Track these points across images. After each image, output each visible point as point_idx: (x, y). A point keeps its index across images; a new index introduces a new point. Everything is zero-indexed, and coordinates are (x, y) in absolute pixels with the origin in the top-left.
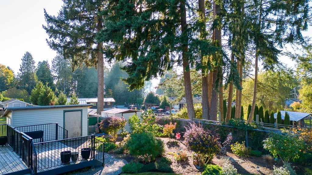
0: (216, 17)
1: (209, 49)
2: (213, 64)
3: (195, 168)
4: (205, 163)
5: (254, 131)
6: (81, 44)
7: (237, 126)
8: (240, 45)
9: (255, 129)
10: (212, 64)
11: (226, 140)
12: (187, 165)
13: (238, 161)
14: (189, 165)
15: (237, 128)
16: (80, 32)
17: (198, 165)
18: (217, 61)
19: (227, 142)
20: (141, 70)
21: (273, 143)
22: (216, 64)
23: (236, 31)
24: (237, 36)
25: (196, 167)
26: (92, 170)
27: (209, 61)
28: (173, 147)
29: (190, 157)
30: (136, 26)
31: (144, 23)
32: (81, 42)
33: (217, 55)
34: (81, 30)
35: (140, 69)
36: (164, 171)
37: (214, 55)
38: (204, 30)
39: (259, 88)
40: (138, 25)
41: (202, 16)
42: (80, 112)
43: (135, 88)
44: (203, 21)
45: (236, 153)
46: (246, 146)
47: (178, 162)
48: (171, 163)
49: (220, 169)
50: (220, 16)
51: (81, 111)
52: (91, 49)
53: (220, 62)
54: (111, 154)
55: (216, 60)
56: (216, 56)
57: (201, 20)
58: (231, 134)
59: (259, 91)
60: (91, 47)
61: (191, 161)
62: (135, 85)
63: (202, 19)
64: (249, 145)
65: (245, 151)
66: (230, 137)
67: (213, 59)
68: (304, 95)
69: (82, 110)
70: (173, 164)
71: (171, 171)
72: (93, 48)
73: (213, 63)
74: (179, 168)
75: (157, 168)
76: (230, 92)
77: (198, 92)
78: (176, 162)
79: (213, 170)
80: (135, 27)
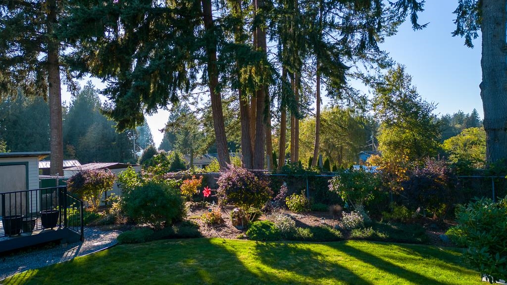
0: (258, 11)
1: (251, 55)
2: (257, 81)
3: (235, 229)
4: (251, 220)
5: (317, 178)
6: (13, 53)
7: (294, 173)
8: (294, 56)
9: (318, 174)
10: (255, 81)
11: (279, 193)
12: (223, 226)
13: (297, 216)
14: (227, 226)
15: (293, 176)
16: (13, 26)
17: (240, 224)
18: (262, 76)
19: (280, 196)
20: (140, 88)
21: (342, 182)
22: (261, 80)
23: (289, 33)
24: (290, 41)
25: (237, 228)
26: (63, 245)
27: (250, 76)
28: (200, 210)
29: (227, 218)
30: (129, 14)
31: (144, 8)
32: (13, 48)
33: (262, 67)
34: (16, 24)
35: (140, 86)
36: (187, 237)
37: (258, 67)
38: (241, 29)
39: (322, 128)
40: (133, 11)
41: (236, 8)
42: (24, 167)
43: (127, 127)
44: (238, 16)
45: (293, 208)
46: (306, 196)
47: (209, 225)
48: (198, 227)
49: (272, 225)
50: (263, 11)
51: (25, 164)
52: (36, 61)
53: (266, 78)
54: (93, 226)
55: (260, 73)
56: (260, 68)
57: (235, 15)
58: (285, 184)
59: (323, 133)
60: (36, 58)
61: (229, 223)
62: (127, 121)
63: (236, 13)
64: (310, 195)
65: (306, 204)
66: (283, 189)
67: (256, 73)
68: (384, 144)
69: (28, 162)
70: (202, 228)
71: (199, 235)
72: (39, 60)
73: (257, 79)
74: (211, 232)
75: (176, 233)
76: (281, 134)
77: (233, 137)
78: (206, 225)
79: (263, 226)
80: (127, 14)
